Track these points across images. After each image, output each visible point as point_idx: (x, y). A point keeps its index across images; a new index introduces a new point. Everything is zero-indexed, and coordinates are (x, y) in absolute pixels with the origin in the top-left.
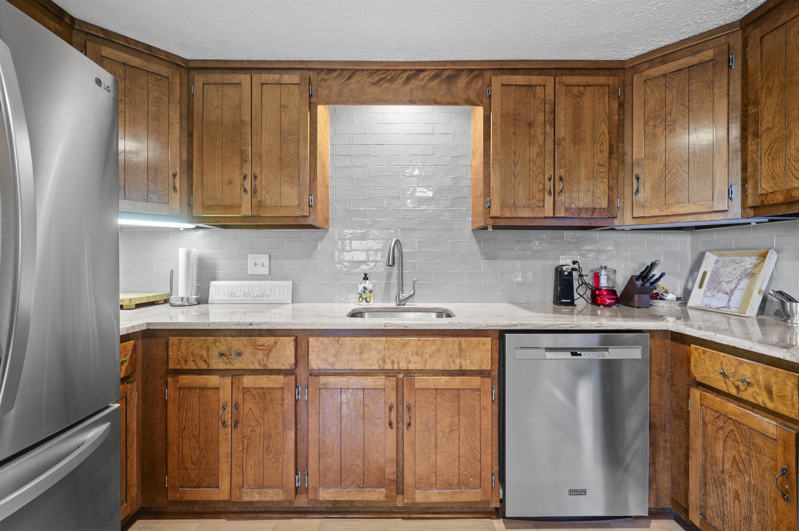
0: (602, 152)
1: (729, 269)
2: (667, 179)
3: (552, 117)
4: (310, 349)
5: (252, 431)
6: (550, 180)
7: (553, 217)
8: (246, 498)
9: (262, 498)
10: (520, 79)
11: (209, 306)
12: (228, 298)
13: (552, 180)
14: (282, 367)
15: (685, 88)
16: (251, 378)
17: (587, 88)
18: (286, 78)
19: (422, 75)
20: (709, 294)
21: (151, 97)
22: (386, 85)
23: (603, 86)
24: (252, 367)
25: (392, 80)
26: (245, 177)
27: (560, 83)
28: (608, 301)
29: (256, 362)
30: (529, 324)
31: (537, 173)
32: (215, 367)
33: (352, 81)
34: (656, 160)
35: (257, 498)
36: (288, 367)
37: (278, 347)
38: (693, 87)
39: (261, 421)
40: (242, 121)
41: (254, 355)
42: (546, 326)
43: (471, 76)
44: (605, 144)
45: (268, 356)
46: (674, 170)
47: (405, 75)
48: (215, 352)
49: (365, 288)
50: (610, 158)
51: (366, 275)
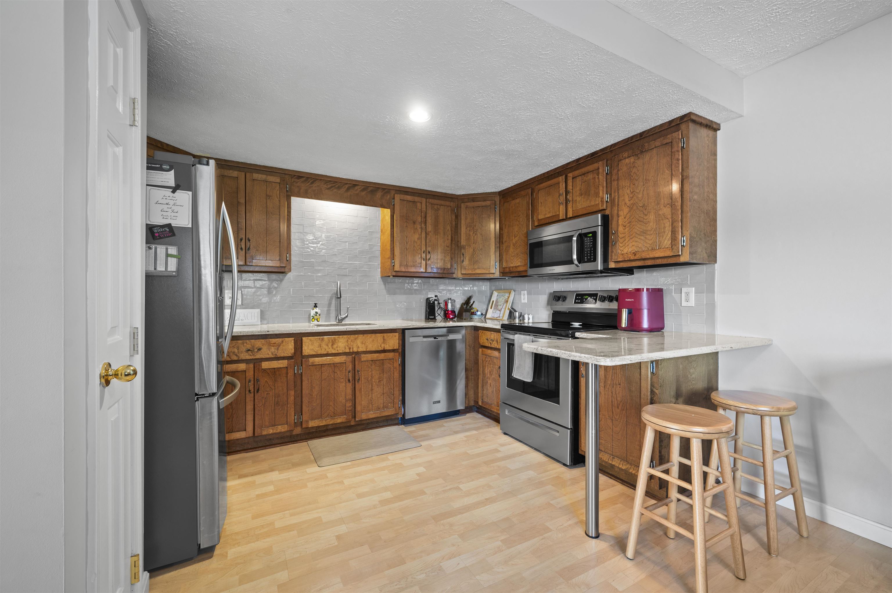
0: (448, 240)
1: (501, 299)
2: (475, 256)
3: (425, 219)
4: (303, 344)
5: (267, 394)
7: (426, 272)
8: (264, 433)
9: (275, 431)
10: (409, 198)
13: (425, 253)
14: (287, 355)
15: (481, 216)
16: (267, 363)
17: (441, 206)
18: (271, 178)
19: (356, 188)
20: (494, 311)
22: (335, 190)
23: (449, 206)
24: (268, 356)
25: (339, 188)
27: (429, 202)
28: (451, 316)
29: (270, 353)
30: (416, 325)
31: (418, 248)
32: (244, 358)
33: (314, 185)
34: (470, 247)
35: (271, 431)
36: (290, 355)
37: (284, 343)
38: (484, 216)
39: (273, 387)
41: (269, 349)
42: (423, 326)
43: (384, 192)
44: (449, 236)
45: (278, 349)
46: (477, 253)
47: (347, 186)
48: (243, 349)
49: (316, 313)
50: (451, 243)
51: (316, 304)
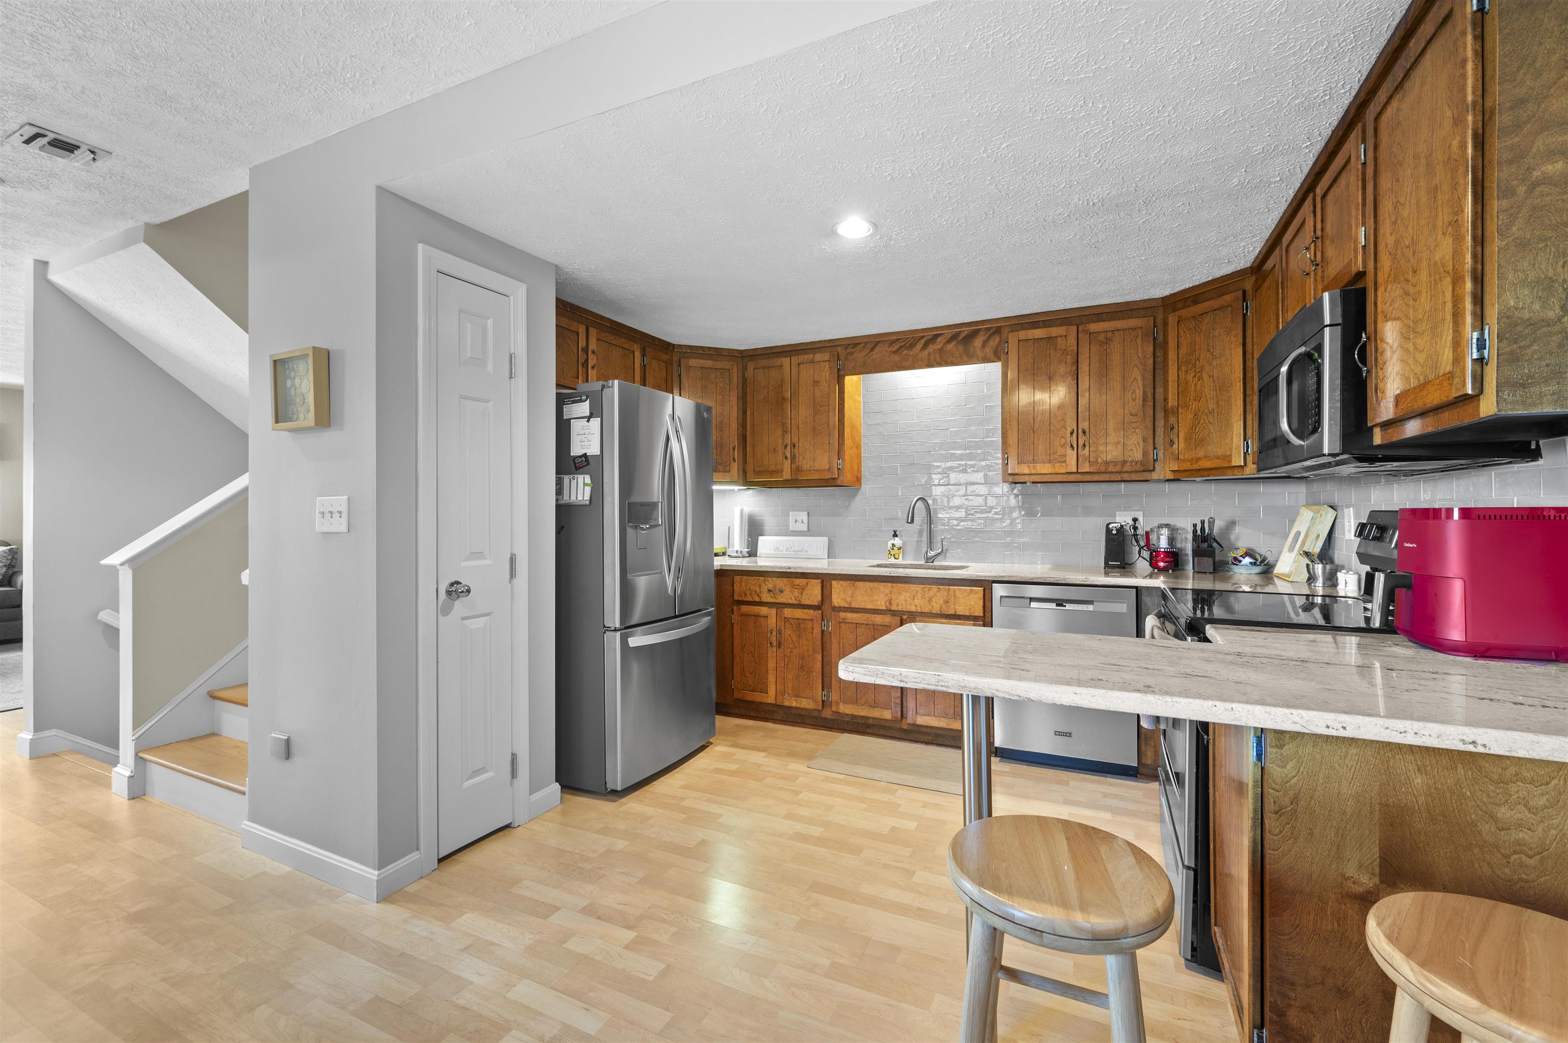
0: (1134, 400)
2: (1197, 430)
3: (1075, 367)
4: (833, 590)
5: (791, 652)
6: (1072, 433)
7: (1077, 473)
8: (787, 704)
9: (798, 705)
10: (1039, 333)
11: (758, 558)
12: (773, 552)
13: (1075, 434)
14: (812, 603)
15: (1210, 333)
16: (790, 610)
17: (1116, 333)
18: (818, 357)
19: (939, 339)
21: (718, 388)
22: (905, 352)
23: (1135, 329)
24: (791, 602)
25: (911, 346)
26: (786, 447)
27: (1083, 331)
28: (1161, 564)
29: (793, 598)
30: (1016, 577)
31: (1058, 427)
32: (765, 601)
33: (876, 351)
34: (1189, 408)
35: (794, 704)
36: (816, 604)
37: (809, 587)
38: (1216, 333)
39: (797, 645)
40: (784, 398)
41: (792, 592)
42: (1032, 579)
43: (989, 333)
44: (1137, 391)
45: (802, 594)
46: (1202, 421)
47: (923, 341)
48: (765, 589)
49: (893, 545)
50: (1144, 406)
51: (895, 532)
